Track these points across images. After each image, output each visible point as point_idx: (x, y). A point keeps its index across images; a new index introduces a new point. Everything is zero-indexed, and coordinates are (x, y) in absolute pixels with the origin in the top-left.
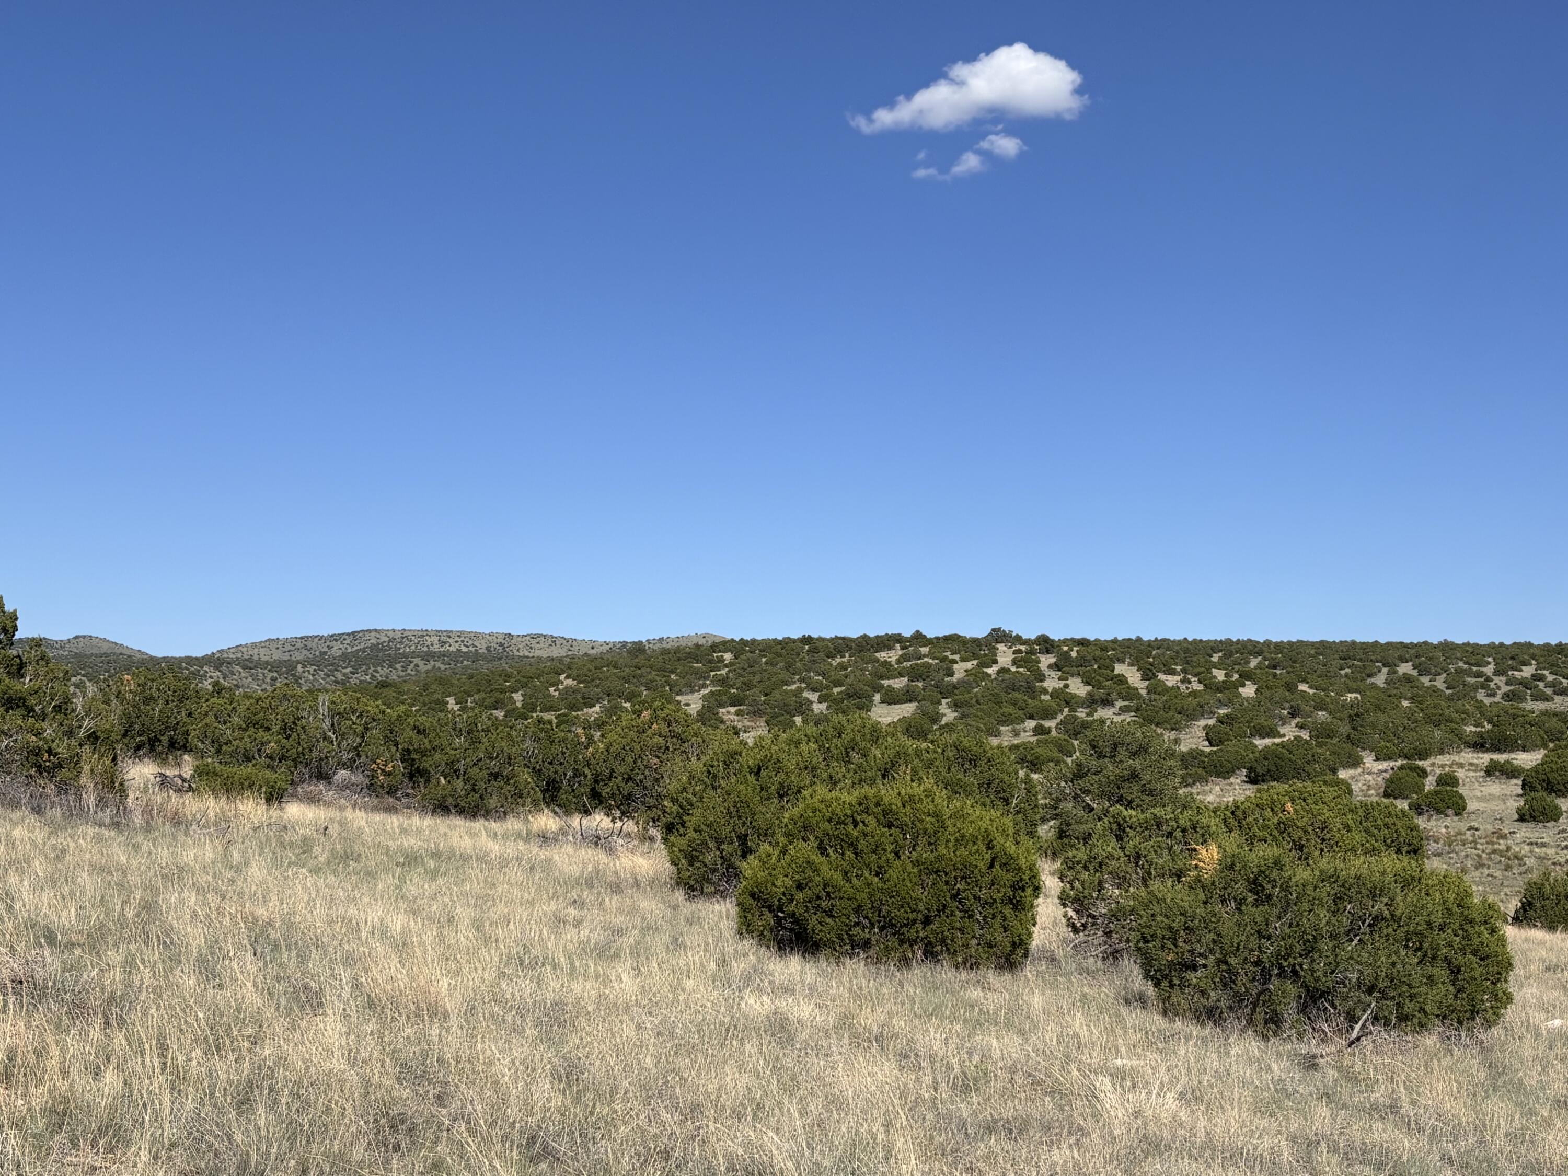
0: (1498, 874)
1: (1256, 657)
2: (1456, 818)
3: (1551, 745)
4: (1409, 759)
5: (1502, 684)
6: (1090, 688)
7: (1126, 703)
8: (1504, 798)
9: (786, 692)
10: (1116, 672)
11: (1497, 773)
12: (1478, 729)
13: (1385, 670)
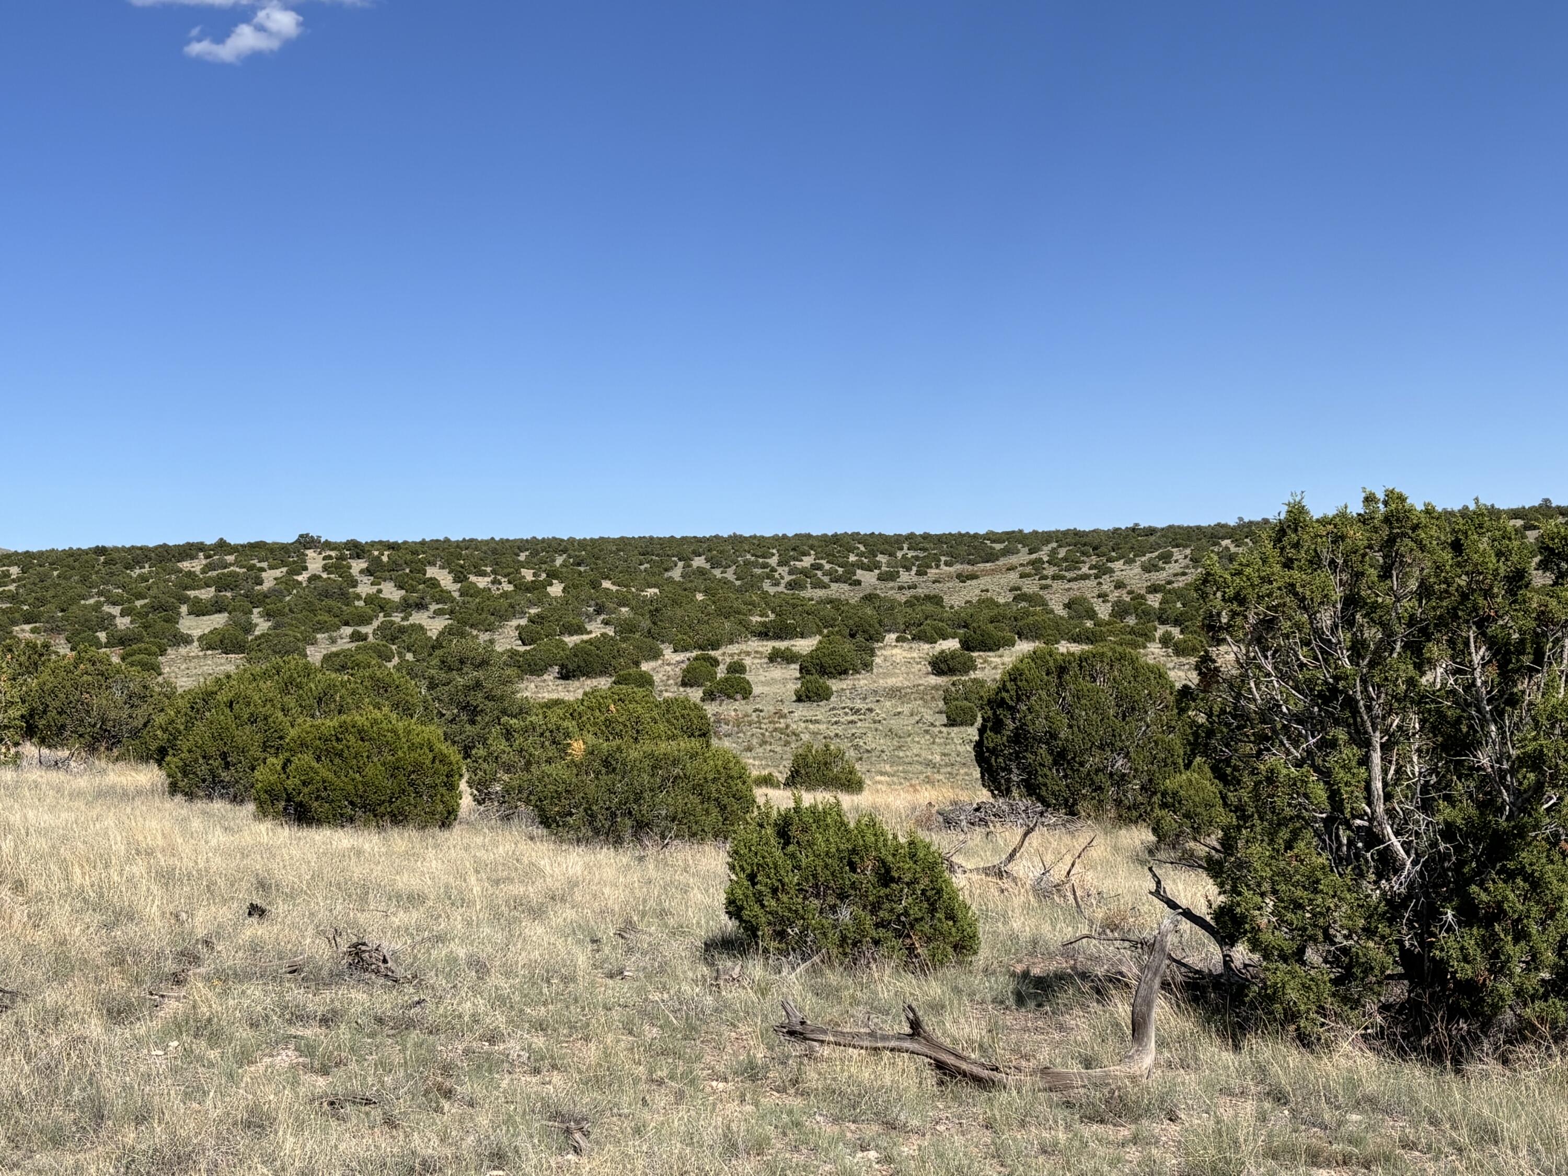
0: (779, 749)
1: (561, 555)
2: (743, 702)
3: (825, 631)
4: (703, 650)
5: (785, 574)
6: (403, 592)
7: (440, 606)
8: (784, 681)
9: (85, 606)
10: (428, 576)
11: (779, 660)
12: (763, 619)
13: (681, 564)
